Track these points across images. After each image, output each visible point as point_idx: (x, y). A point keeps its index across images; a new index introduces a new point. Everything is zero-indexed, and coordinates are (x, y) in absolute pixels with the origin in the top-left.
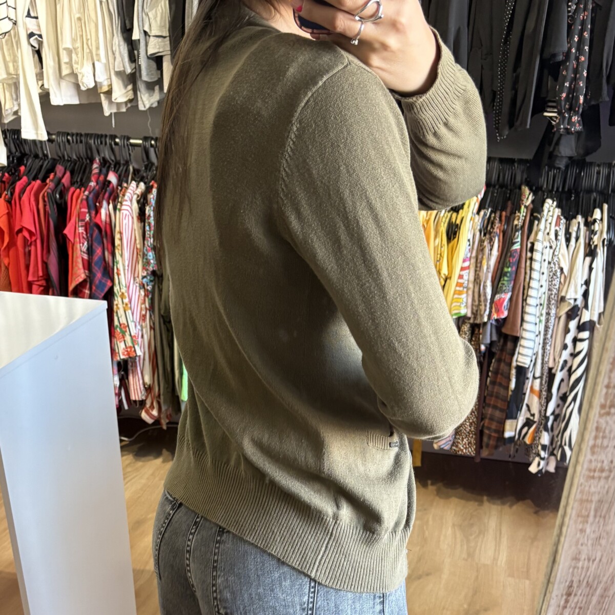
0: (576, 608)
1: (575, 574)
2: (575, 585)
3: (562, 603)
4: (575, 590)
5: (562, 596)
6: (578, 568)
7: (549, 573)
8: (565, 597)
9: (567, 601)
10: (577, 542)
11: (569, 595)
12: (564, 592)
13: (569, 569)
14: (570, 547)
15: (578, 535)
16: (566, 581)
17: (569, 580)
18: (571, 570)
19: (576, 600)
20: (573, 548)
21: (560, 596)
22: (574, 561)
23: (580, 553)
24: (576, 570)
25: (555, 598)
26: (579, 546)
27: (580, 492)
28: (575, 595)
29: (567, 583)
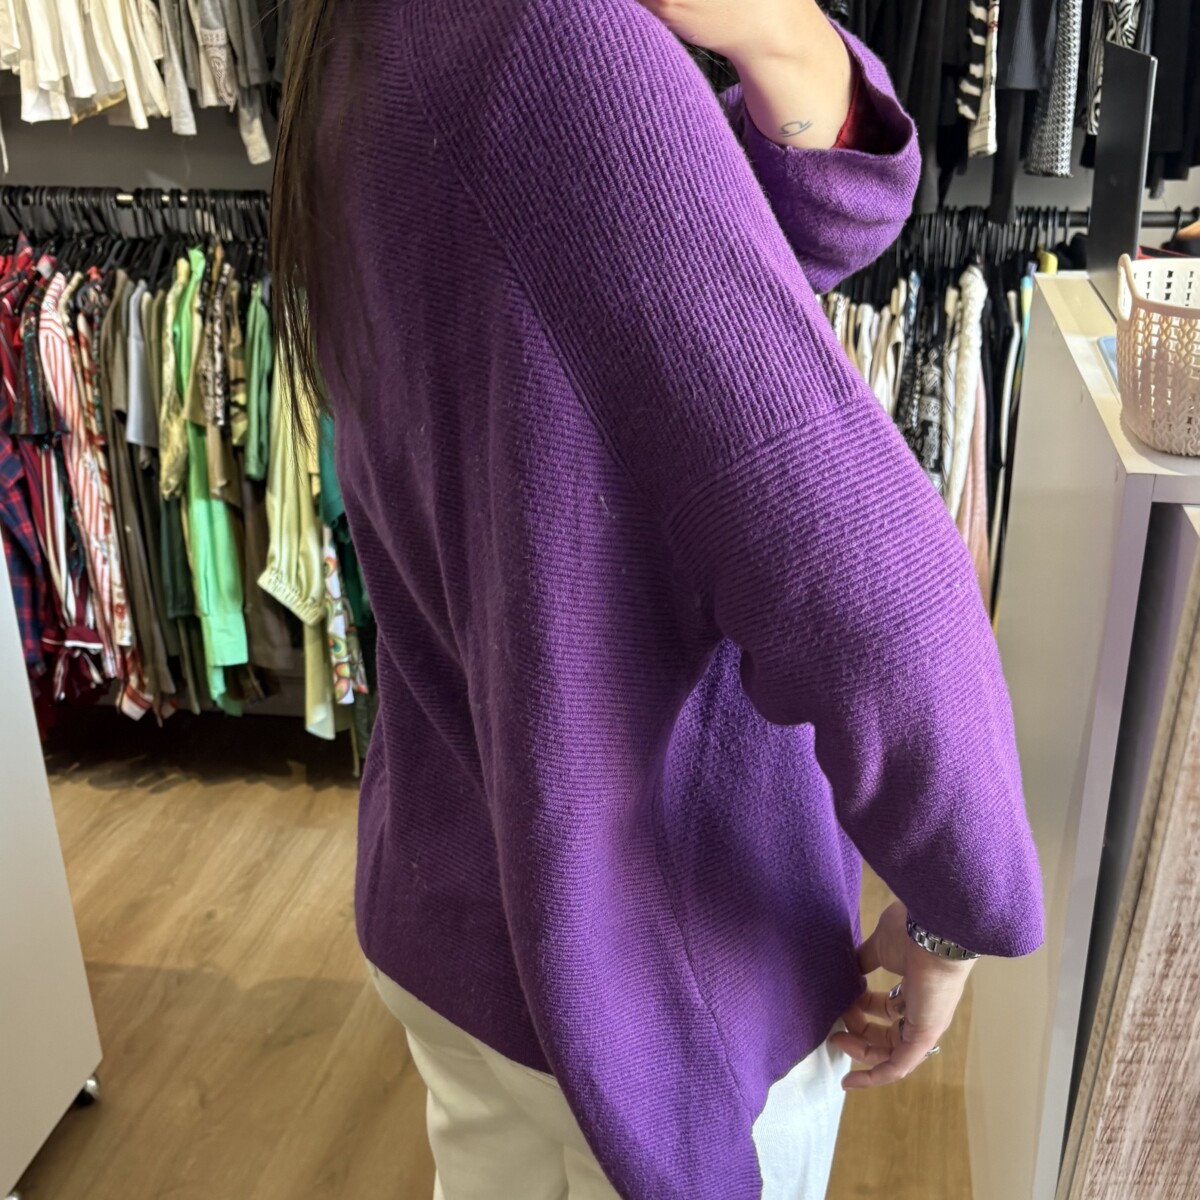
0: (1185, 976)
1: (1184, 911)
2: (1183, 932)
3: (1160, 967)
4: (1183, 942)
5: (1159, 954)
6: (1190, 899)
7: (1130, 913)
8: (1164, 957)
9: (1168, 964)
10: (1187, 850)
11: (1172, 951)
12: (1164, 947)
13: (1172, 901)
14: (1174, 857)
15: (1189, 835)
16: (1167, 926)
17: (1172, 923)
18: (1176, 904)
19: (1185, 962)
20: (1180, 860)
21: (1154, 956)
22: (1181, 887)
23: (1192, 869)
24: (1185, 903)
25: (1146, 958)
26: (1192, 858)
27: (1192, 751)
28: (1185, 951)
29: (1169, 929)
